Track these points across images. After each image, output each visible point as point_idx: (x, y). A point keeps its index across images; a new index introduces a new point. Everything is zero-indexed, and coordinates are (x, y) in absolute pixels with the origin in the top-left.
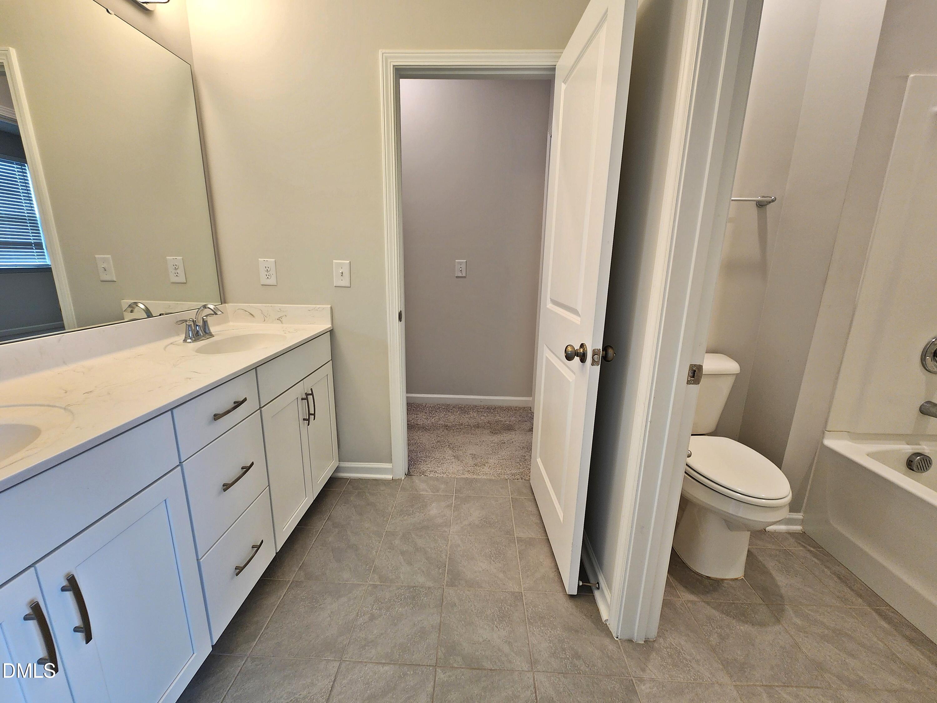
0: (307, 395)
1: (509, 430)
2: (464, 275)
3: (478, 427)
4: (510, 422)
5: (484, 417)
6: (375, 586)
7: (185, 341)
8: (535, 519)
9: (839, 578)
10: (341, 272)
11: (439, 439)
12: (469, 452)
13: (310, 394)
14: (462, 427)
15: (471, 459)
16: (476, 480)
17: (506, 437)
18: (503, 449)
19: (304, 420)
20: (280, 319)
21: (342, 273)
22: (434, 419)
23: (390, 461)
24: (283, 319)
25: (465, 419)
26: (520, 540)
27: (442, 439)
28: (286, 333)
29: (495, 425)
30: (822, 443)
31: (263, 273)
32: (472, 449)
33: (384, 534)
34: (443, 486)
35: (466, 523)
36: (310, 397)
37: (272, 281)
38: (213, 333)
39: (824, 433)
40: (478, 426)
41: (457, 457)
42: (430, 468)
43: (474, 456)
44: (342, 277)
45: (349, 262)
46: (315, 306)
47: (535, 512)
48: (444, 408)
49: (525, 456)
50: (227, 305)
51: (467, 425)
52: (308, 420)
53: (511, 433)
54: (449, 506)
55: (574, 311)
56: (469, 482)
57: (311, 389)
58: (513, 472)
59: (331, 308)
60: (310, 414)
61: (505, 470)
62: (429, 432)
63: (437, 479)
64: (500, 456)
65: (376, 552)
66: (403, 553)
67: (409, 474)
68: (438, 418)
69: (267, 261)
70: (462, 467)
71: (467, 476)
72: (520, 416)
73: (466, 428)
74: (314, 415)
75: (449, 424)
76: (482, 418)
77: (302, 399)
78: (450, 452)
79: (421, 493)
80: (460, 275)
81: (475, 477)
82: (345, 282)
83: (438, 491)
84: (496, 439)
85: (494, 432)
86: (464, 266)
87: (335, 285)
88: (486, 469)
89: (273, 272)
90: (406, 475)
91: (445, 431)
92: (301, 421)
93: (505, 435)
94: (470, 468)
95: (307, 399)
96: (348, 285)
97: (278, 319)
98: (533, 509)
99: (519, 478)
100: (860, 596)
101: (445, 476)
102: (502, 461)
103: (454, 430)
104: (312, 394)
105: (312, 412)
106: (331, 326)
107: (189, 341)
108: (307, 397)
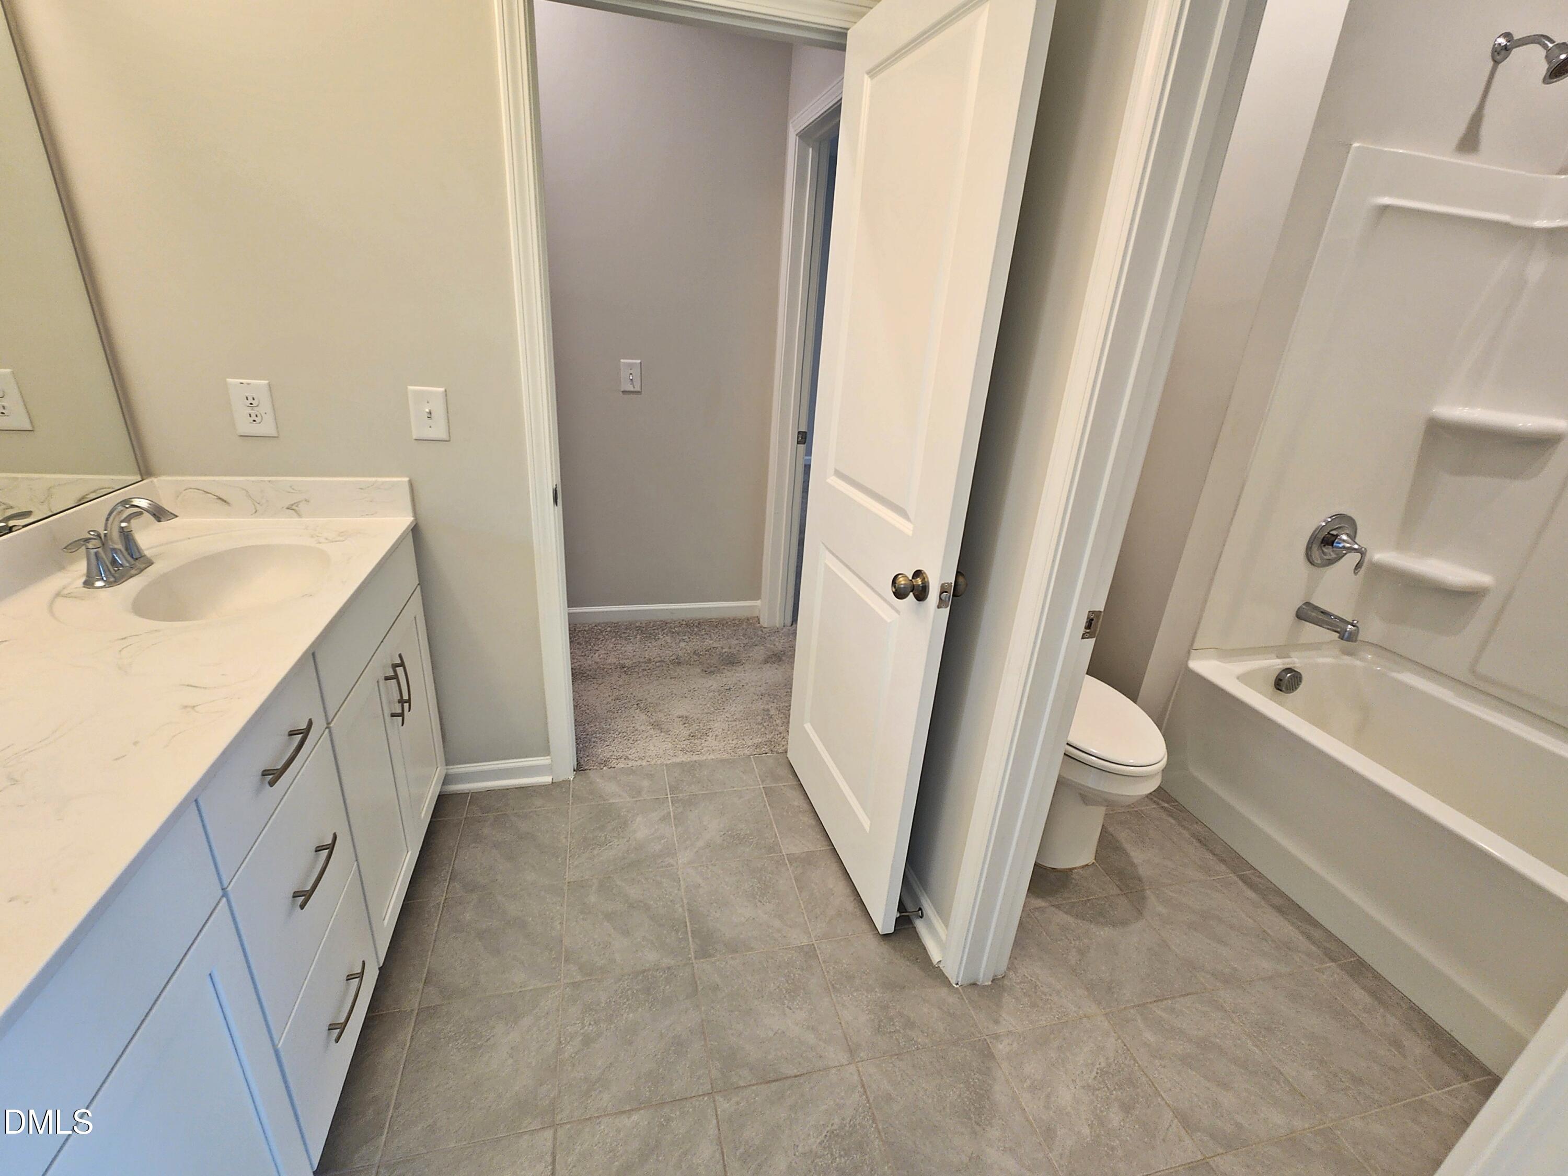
0: (395, 666)
1: (732, 664)
2: (638, 388)
3: (679, 663)
4: (730, 648)
5: (686, 643)
6: (575, 985)
7: (88, 584)
8: (808, 820)
9: (1200, 841)
10: (427, 410)
11: (616, 693)
12: (677, 712)
13: (398, 665)
14: (650, 665)
15: (682, 727)
16: (701, 764)
17: (730, 677)
18: (731, 701)
19: (393, 715)
20: (294, 507)
21: (430, 413)
22: (597, 654)
23: (546, 751)
24: (302, 507)
25: (652, 650)
26: (792, 858)
27: (622, 692)
28: (320, 543)
29: (707, 656)
30: (1187, 668)
31: (241, 412)
32: (681, 708)
33: (566, 888)
34: (646, 783)
35: (700, 844)
36: (400, 670)
37: (266, 427)
38: (147, 553)
39: (1189, 652)
40: (678, 662)
41: (657, 725)
42: (616, 753)
43: (685, 720)
44: (430, 420)
45: (443, 389)
46: (374, 479)
47: (805, 806)
48: (611, 631)
49: (768, 710)
50: (155, 480)
51: (659, 661)
52: (402, 715)
53: (737, 669)
54: (665, 818)
55: (898, 510)
56: (689, 768)
57: (400, 656)
58: (758, 740)
59: (411, 484)
60: (401, 701)
61: (743, 740)
62: (595, 681)
63: (631, 771)
64: (728, 715)
65: (561, 923)
66: (609, 917)
67: (579, 768)
68: (603, 652)
69: (248, 384)
70: (670, 744)
71: (682, 758)
72: (744, 635)
73: (659, 667)
74: (409, 701)
75: (628, 663)
76: (682, 644)
77: (387, 678)
78: (643, 717)
79: (611, 801)
80: (631, 388)
81: (695, 758)
82: (438, 430)
83: (639, 793)
84: (714, 682)
85: (709, 671)
86: (636, 372)
87: (414, 437)
88: (711, 742)
89: (265, 407)
90: (574, 771)
91: (623, 676)
92: (388, 718)
93: (729, 674)
94: (685, 742)
95: (396, 677)
96: (445, 436)
97: (288, 508)
98: (798, 801)
99: (767, 750)
100: (1223, 861)
101: (644, 763)
102: (734, 724)
103: (638, 673)
104: (402, 664)
105: (406, 697)
106: (412, 518)
107: (99, 584)
108: (395, 671)
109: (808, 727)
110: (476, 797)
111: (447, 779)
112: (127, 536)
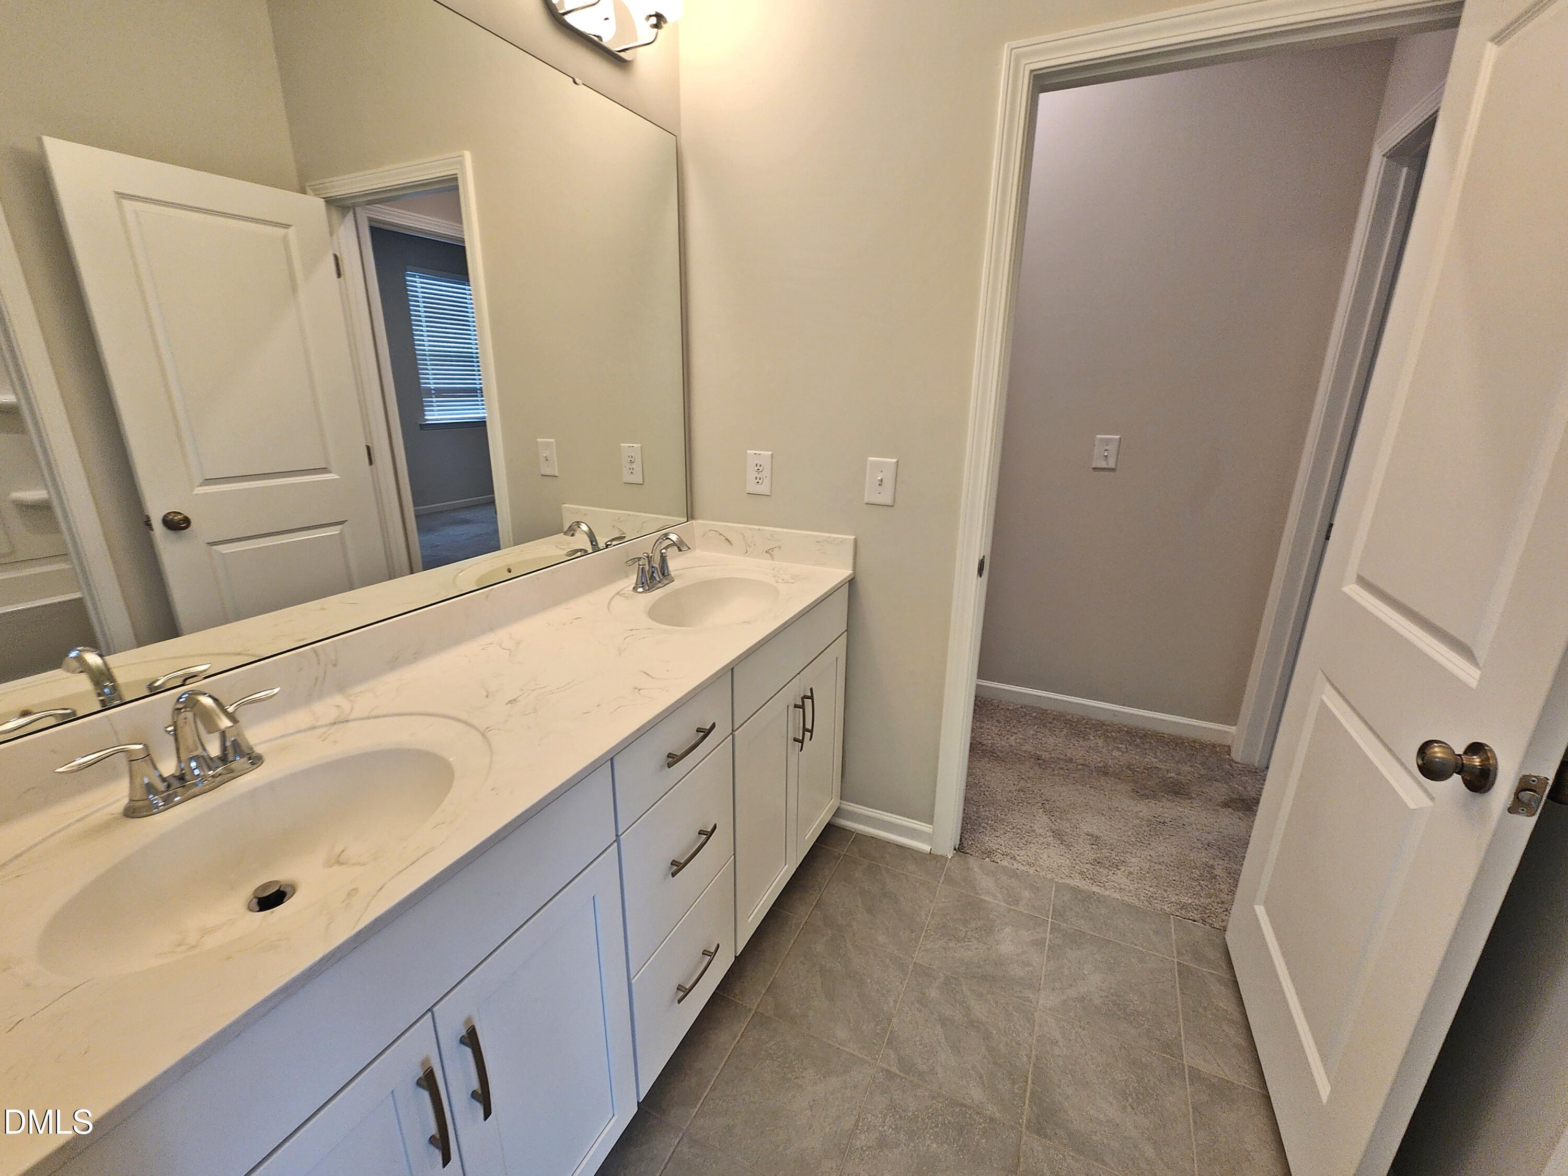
0: (805, 697)
1: (1177, 793)
2: (1112, 464)
3: (1106, 774)
4: (1179, 774)
5: (1121, 753)
6: (890, 1075)
7: (635, 589)
8: (1235, 1036)
10: (879, 478)
11: (1022, 784)
12: (1086, 828)
13: (808, 697)
14: (1071, 766)
15: (1089, 847)
16: (1100, 899)
17: (1167, 809)
18: (1161, 838)
19: (795, 740)
20: (770, 551)
21: (881, 481)
22: (1013, 738)
23: (930, 819)
24: (776, 553)
25: (1078, 750)
26: (1196, 1076)
27: (1029, 785)
28: (777, 582)
29: (1144, 775)
31: (751, 474)
32: (1091, 824)
33: (911, 967)
34: (1026, 894)
35: (1072, 993)
36: (808, 702)
37: (764, 488)
38: (672, 574)
40: (1104, 771)
41: (1058, 835)
42: (1003, 848)
43: (1095, 840)
44: (880, 488)
45: (895, 460)
46: (828, 535)
47: (1237, 1016)
48: (1035, 717)
49: (1212, 867)
50: (694, 522)
51: (1082, 765)
52: (802, 742)
53: (1182, 801)
54: (1039, 943)
55: (1465, 651)
56: (1085, 898)
57: (811, 690)
58: (1185, 899)
59: (856, 541)
60: (805, 730)
61: (1165, 891)
62: (1003, 764)
63: (1014, 874)
64: (1151, 853)
65: (896, 1002)
66: (944, 1021)
67: (960, 849)
68: (1021, 736)
69: (759, 454)
70: (1068, 860)
71: (1077, 882)
72: (1203, 764)
73: (1080, 770)
74: (811, 731)
75: (1045, 755)
76: (1116, 753)
77: (796, 706)
78: (1045, 819)
79: (982, 897)
80: (1103, 464)
81: (1095, 889)
82: (885, 497)
83: (1017, 902)
84: (1145, 809)
85: (1142, 792)
86: (1113, 448)
87: (866, 501)
88: (1120, 877)
89: (766, 473)
90: (955, 849)
91: (1037, 768)
92: (791, 741)
93: (1168, 804)
94: (1087, 866)
95: (802, 707)
96: (889, 501)
97: (766, 552)
98: (1225, 1003)
99: (1197, 917)
101: (1031, 871)
102: (1157, 867)
103: (1054, 770)
104: (811, 698)
105: (809, 726)
106: (851, 572)
107: (640, 590)
108: (803, 702)
109: (1260, 911)
110: (860, 839)
111: (838, 812)
112: (663, 559)
